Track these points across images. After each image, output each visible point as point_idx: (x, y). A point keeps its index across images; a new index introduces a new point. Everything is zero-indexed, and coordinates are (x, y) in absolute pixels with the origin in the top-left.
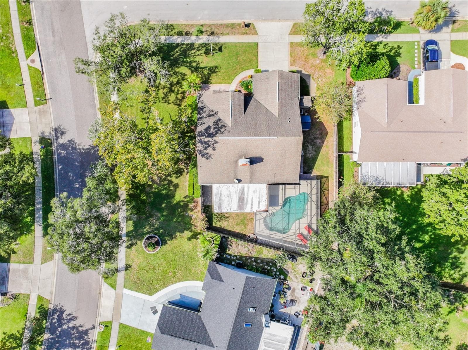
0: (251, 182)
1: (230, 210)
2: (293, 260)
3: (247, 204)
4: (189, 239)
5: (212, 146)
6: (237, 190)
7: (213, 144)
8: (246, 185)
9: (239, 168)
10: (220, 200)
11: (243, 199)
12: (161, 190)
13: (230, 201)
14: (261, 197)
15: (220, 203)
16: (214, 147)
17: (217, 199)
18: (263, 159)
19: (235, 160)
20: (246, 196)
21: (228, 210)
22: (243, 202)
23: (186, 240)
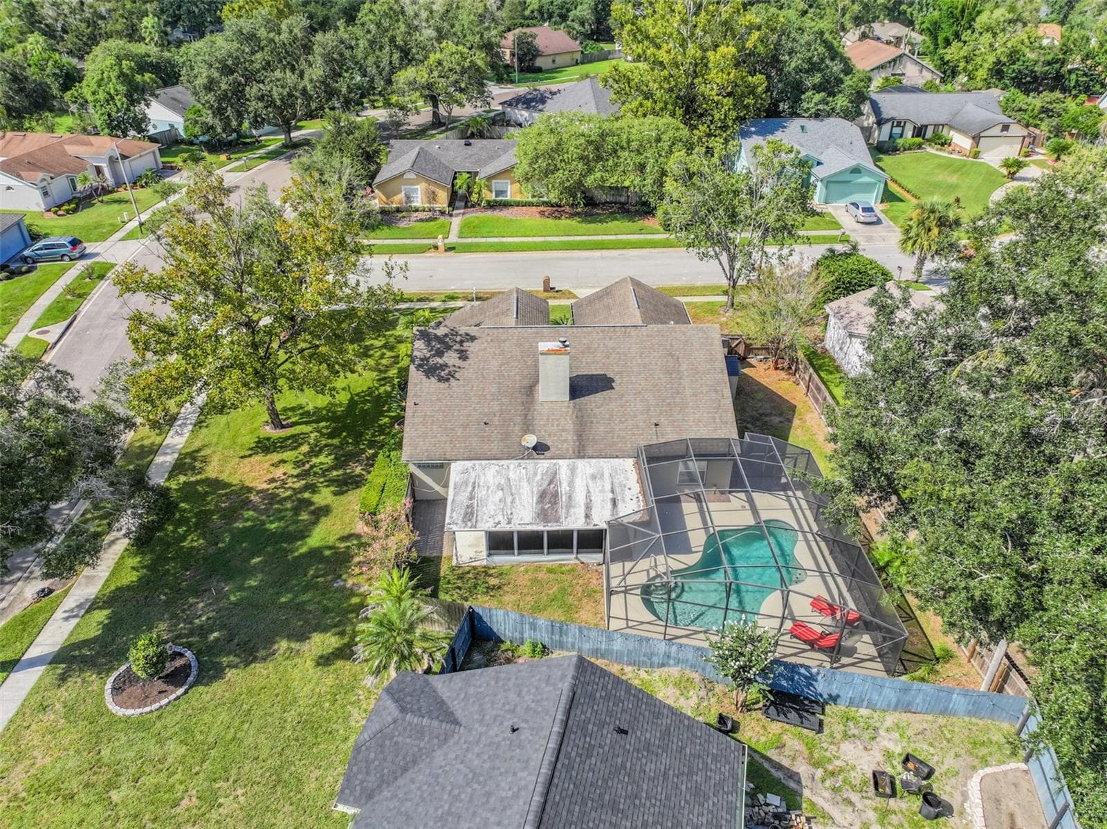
0: (581, 453)
1: (509, 523)
2: (801, 717)
3: (569, 506)
4: (324, 661)
5: (457, 347)
6: (535, 474)
7: (461, 342)
8: (563, 464)
9: (538, 407)
10: (471, 498)
11: (556, 495)
12: (263, 523)
13: (509, 500)
14: (618, 490)
15: (470, 506)
16: (462, 351)
17: (463, 497)
18: (612, 380)
19: (526, 383)
20: (564, 488)
21: (499, 523)
22: (555, 503)
23: (310, 664)
